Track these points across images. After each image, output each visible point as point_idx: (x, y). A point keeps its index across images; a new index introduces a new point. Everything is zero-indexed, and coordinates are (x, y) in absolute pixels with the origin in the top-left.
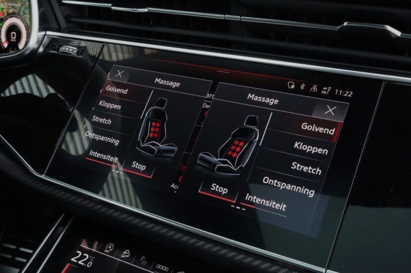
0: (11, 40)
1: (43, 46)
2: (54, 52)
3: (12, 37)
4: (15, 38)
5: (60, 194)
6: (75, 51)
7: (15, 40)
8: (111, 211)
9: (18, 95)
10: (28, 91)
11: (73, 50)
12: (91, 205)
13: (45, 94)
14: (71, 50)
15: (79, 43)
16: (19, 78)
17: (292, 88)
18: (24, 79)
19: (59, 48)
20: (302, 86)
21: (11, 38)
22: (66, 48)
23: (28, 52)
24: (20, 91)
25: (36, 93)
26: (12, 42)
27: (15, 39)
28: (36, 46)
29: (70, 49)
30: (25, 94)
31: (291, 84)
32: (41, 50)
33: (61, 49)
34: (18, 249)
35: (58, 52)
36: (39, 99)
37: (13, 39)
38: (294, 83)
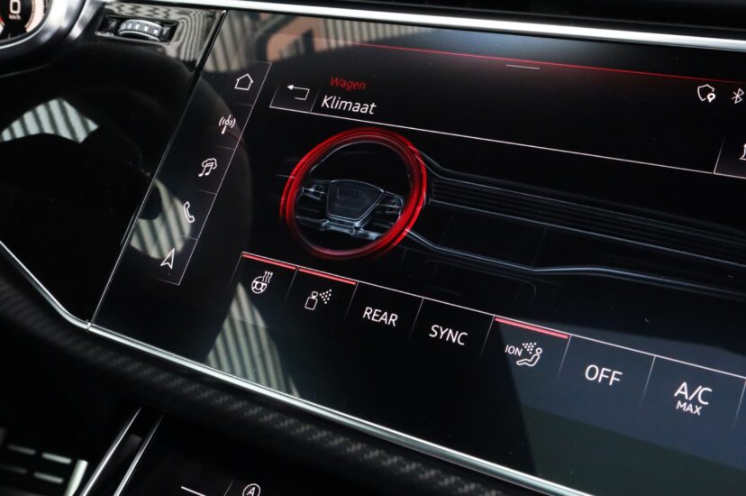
0: (11, 17)
1: (81, 23)
2: (107, 35)
3: (12, 11)
4: (18, 12)
5: (130, 369)
6: (156, 32)
7: (19, 17)
8: (255, 411)
9: (29, 138)
10: (48, 130)
11: (152, 28)
12: (206, 394)
13: (81, 136)
14: (146, 29)
15: (165, 12)
16: (31, 106)
17: (710, 100)
18: (41, 109)
19: (118, 26)
20: (738, 96)
21: (9, 12)
22: (134, 24)
23: (47, 37)
24: (33, 130)
25: (65, 133)
26: (13, 20)
27: (20, 14)
28: (65, 24)
29: (143, 25)
30: (42, 136)
31: (705, 92)
32: (77, 32)
33: (123, 26)
34: (38, 455)
35: (116, 34)
36: (71, 144)
37: (15, 15)
38: (713, 89)
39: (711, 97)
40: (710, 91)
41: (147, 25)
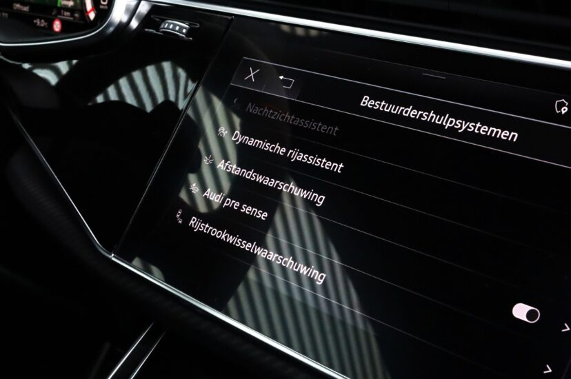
0: (101, 7)
1: (138, 18)
3: (102, 2)
4: (106, 3)
6: (184, 31)
7: (106, 7)
11: (181, 28)
14: (177, 28)
21: (100, 4)
22: (169, 24)
26: (102, 9)
27: (107, 5)
29: (175, 25)
31: (561, 105)
32: (134, 24)
33: (163, 25)
35: (158, 31)
37: (104, 5)
38: (567, 103)
39: (564, 110)
40: (564, 105)
41: (178, 25)
